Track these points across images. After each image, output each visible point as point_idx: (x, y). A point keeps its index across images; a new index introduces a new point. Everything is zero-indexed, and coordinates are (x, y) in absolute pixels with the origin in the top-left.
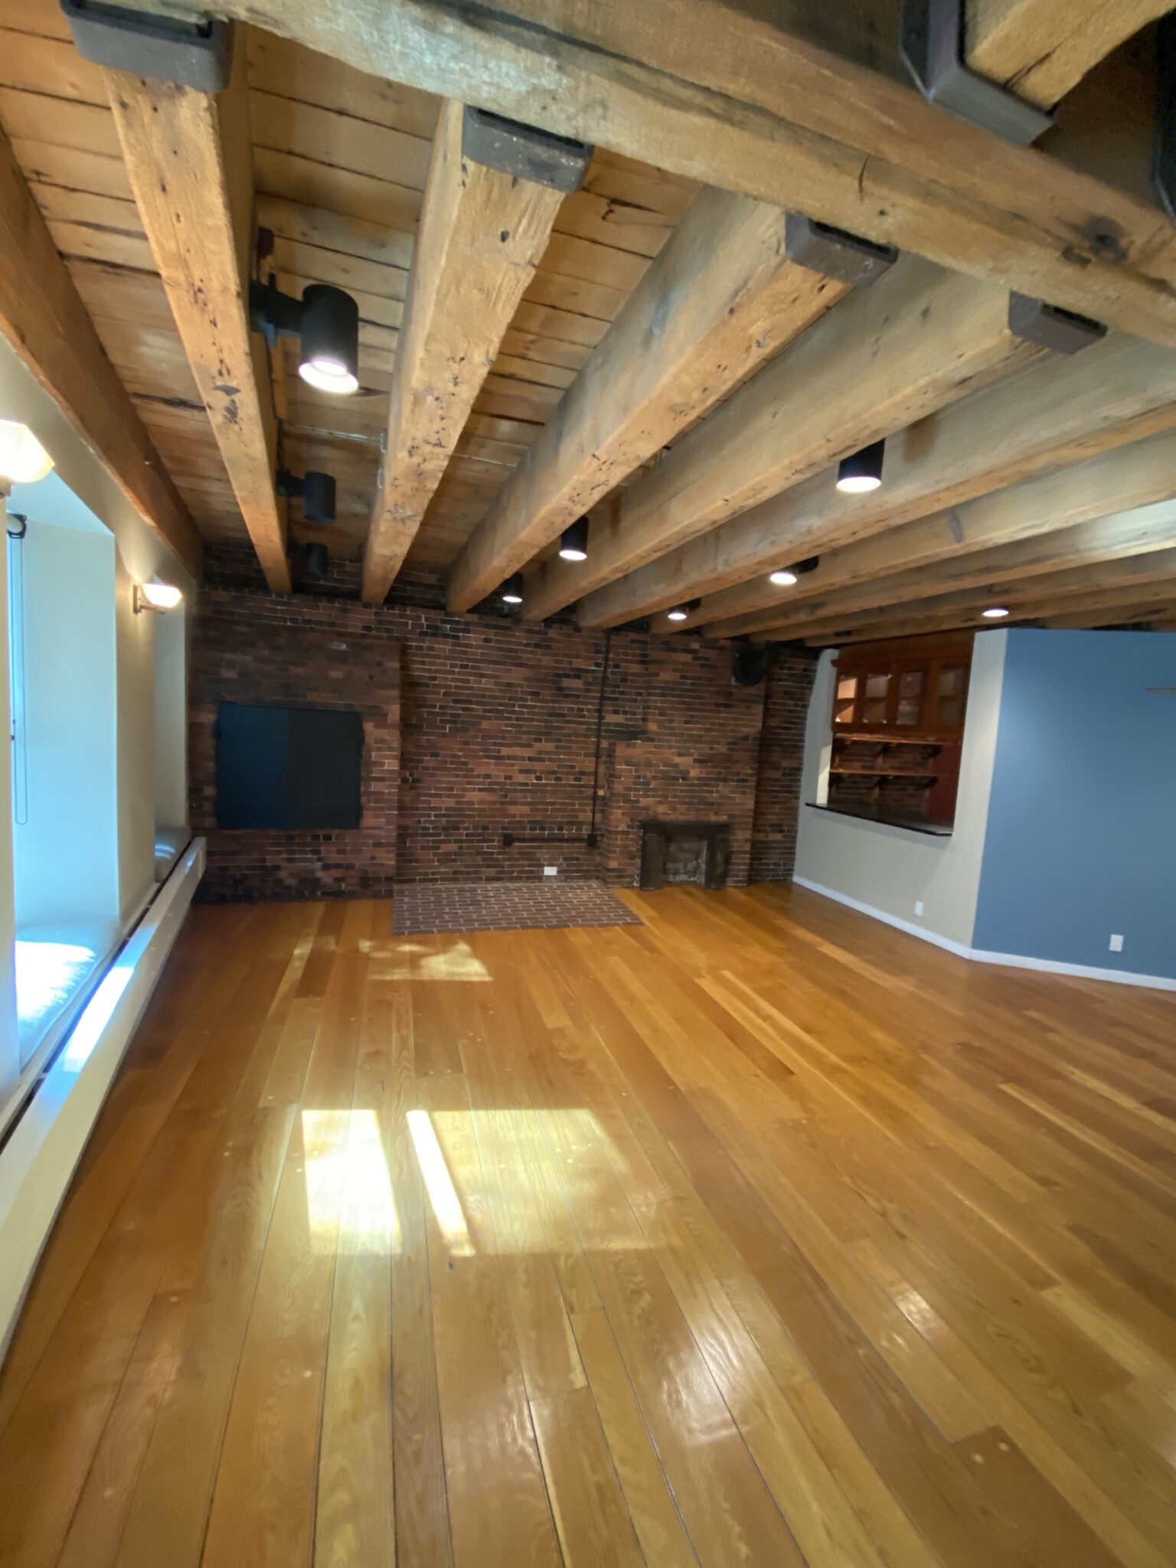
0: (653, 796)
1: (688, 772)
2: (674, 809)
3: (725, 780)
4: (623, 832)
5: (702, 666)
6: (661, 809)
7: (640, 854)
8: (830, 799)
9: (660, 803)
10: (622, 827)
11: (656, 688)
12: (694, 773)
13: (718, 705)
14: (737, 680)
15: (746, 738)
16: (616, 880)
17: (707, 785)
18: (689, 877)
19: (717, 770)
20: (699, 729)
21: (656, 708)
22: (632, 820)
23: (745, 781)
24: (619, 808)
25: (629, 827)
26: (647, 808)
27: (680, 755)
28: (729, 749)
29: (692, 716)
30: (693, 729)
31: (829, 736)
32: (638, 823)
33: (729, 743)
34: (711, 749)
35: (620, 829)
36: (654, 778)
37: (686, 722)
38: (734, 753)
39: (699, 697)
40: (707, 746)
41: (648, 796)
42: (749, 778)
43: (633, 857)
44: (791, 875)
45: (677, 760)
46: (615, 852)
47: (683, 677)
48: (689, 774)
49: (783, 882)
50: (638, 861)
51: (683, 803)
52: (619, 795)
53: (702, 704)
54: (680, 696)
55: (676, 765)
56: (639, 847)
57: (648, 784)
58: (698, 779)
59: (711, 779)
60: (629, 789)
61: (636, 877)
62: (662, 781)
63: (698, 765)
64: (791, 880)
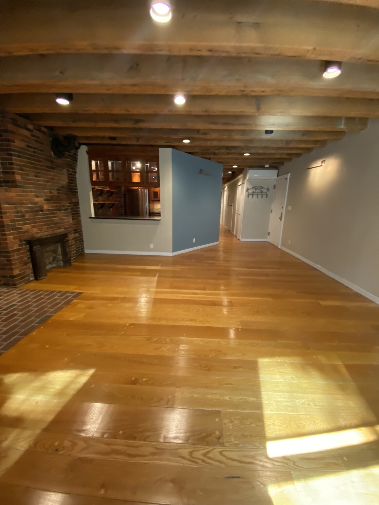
0: (29, 224)
1: (43, 207)
2: (40, 229)
3: (59, 210)
4: (18, 250)
5: (36, 141)
6: (35, 230)
7: (30, 260)
8: (95, 215)
9: (33, 227)
10: (16, 247)
11: (15, 151)
12: (46, 207)
13: (49, 167)
14: (55, 154)
15: (63, 187)
16: (21, 281)
17: (53, 213)
18: (52, 265)
19: (56, 205)
20: (43, 181)
21: (17, 165)
22: (21, 241)
23: (67, 209)
24: (10, 234)
25: (20, 245)
26: (27, 232)
27: (37, 197)
28: (58, 193)
29: (38, 173)
30: (40, 181)
31: (90, 187)
32: (24, 242)
33: (57, 190)
34: (51, 193)
35: (15, 248)
36: (27, 212)
37: (36, 176)
38: (61, 195)
39: (39, 161)
40: (48, 191)
41: (26, 224)
42: (68, 208)
43: (26, 264)
44: (84, 251)
45: (37, 199)
46: (16, 264)
47: (28, 146)
48: (43, 208)
49: (81, 254)
50: (30, 265)
51: (44, 225)
52: (8, 226)
53: (41, 165)
54: (29, 159)
55: (35, 203)
56: (29, 256)
57: (23, 216)
58: (49, 210)
59: (53, 210)
60: (14, 221)
61: (31, 275)
62: (31, 213)
63: (47, 202)
64: (84, 252)
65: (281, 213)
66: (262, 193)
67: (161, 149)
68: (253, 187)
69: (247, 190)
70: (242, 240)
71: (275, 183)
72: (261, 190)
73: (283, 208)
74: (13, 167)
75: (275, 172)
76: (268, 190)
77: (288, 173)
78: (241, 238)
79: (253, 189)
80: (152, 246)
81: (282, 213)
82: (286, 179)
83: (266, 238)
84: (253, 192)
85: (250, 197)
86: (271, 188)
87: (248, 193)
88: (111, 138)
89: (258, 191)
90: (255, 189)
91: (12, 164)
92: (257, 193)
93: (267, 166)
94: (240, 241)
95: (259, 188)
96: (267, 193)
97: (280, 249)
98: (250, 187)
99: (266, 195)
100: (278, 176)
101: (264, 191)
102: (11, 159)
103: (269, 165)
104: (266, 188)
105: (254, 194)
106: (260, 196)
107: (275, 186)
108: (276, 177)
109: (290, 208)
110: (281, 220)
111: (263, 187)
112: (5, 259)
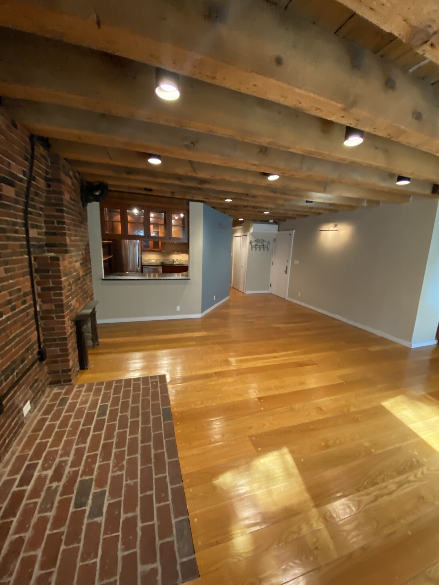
0: (74, 298)
4: (71, 334)
5: (74, 190)
6: (77, 305)
9: (76, 301)
10: (70, 331)
11: (65, 206)
13: (80, 222)
16: (73, 374)
17: (84, 280)
19: (85, 268)
21: (67, 224)
22: (71, 322)
24: (67, 315)
25: (71, 328)
26: (74, 308)
27: (76, 261)
29: (76, 231)
32: (74, 323)
34: (82, 254)
35: (69, 333)
36: (73, 283)
40: (81, 252)
43: (75, 351)
47: (71, 198)
48: (80, 275)
52: (65, 304)
55: (76, 270)
57: (71, 289)
58: (82, 277)
59: (84, 276)
60: (67, 297)
61: (77, 364)
63: (81, 266)
65: (285, 267)
66: (263, 246)
67: (191, 203)
68: (256, 240)
69: (251, 243)
70: (248, 292)
71: (275, 237)
72: (263, 243)
73: (288, 261)
74: (64, 227)
75: (276, 227)
76: (269, 243)
77: (293, 230)
78: (246, 291)
79: (256, 242)
80: (178, 308)
81: (287, 267)
82: (290, 235)
83: (268, 289)
84: (256, 245)
85: (254, 249)
86: (271, 242)
87: (251, 246)
88: (146, 189)
89: (260, 244)
90: (258, 242)
91: (64, 223)
92: (260, 246)
93: (271, 221)
94: (245, 294)
95: (261, 241)
96: (268, 246)
97: (287, 300)
98: (253, 240)
99: (267, 248)
100: (278, 231)
101: (266, 244)
102: (63, 217)
103: (273, 220)
104: (267, 241)
105: (256, 246)
106: (262, 249)
107: (275, 240)
108: (277, 232)
109: (297, 262)
110: (286, 273)
111: (264, 240)
112: (58, 349)
